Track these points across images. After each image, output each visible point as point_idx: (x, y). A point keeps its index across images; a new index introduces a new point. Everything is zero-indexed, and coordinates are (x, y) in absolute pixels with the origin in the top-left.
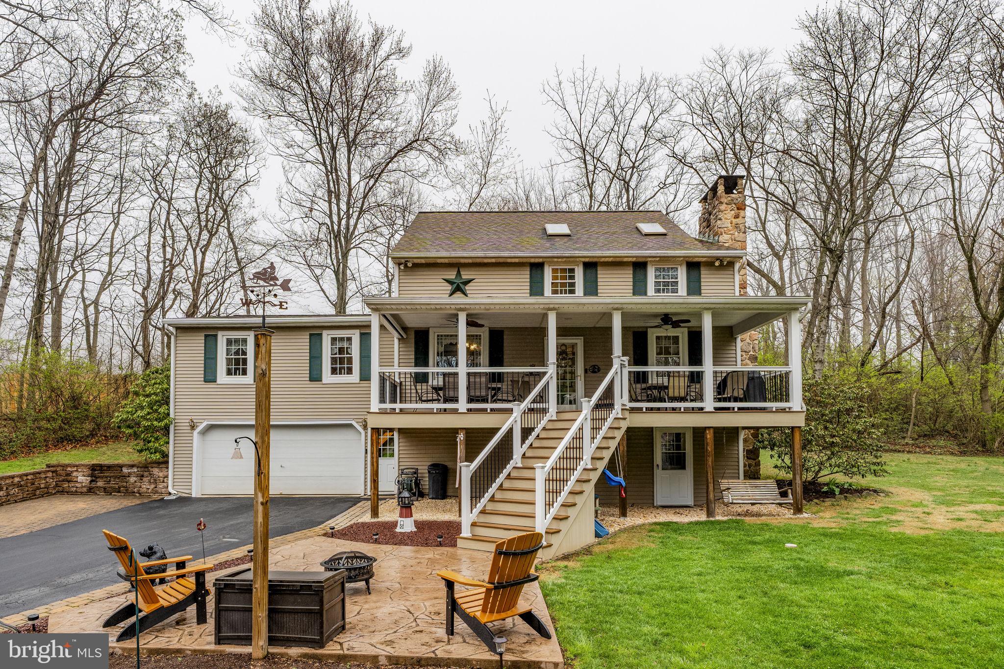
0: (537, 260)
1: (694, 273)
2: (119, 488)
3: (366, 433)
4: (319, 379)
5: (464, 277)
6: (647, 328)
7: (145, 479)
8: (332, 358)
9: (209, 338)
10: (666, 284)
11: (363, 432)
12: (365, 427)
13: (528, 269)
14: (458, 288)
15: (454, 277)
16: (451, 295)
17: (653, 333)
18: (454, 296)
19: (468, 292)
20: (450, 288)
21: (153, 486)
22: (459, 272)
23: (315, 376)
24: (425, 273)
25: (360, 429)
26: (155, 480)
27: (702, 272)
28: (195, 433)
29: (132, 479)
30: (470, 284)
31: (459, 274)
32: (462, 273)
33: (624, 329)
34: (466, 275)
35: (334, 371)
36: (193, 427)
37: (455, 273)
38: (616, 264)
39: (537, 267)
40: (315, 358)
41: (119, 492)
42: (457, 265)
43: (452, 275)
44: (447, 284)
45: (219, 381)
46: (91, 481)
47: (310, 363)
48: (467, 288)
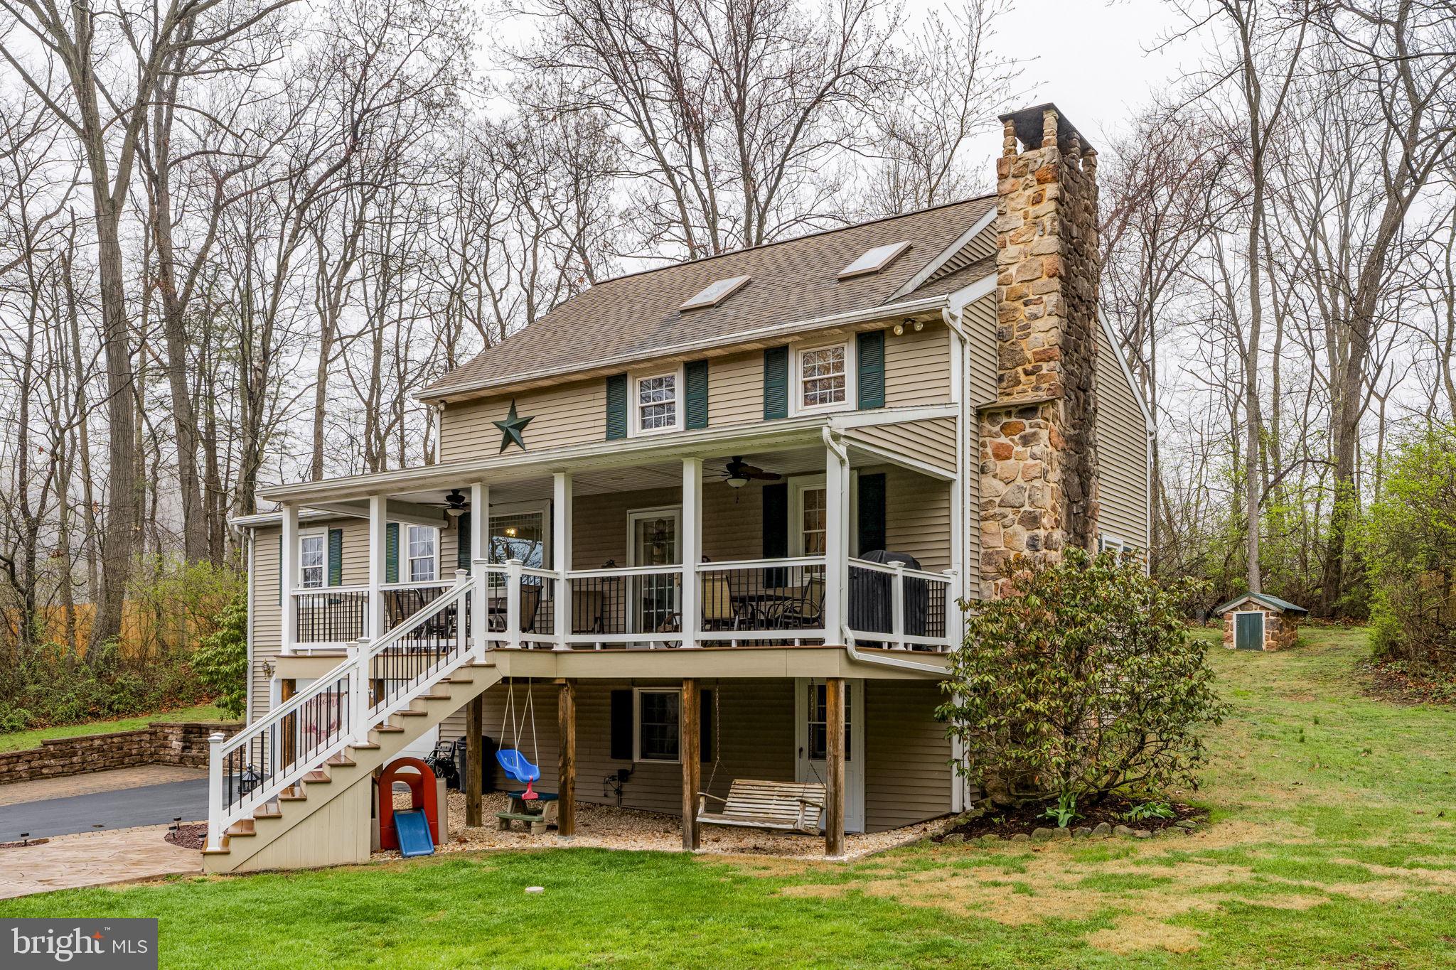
0: (614, 371)
1: (870, 354)
5: (519, 416)
6: (786, 477)
10: (826, 384)
13: (604, 388)
14: (511, 435)
15: (505, 418)
16: (503, 448)
17: (797, 488)
18: (507, 450)
19: (525, 441)
20: (501, 437)
22: (513, 408)
24: (472, 416)
27: (888, 350)
30: (528, 427)
31: (513, 412)
32: (518, 409)
34: (523, 412)
37: (508, 410)
38: (736, 357)
39: (615, 382)
42: (510, 397)
43: (502, 415)
44: (497, 431)
46: (184, 748)
48: (524, 434)
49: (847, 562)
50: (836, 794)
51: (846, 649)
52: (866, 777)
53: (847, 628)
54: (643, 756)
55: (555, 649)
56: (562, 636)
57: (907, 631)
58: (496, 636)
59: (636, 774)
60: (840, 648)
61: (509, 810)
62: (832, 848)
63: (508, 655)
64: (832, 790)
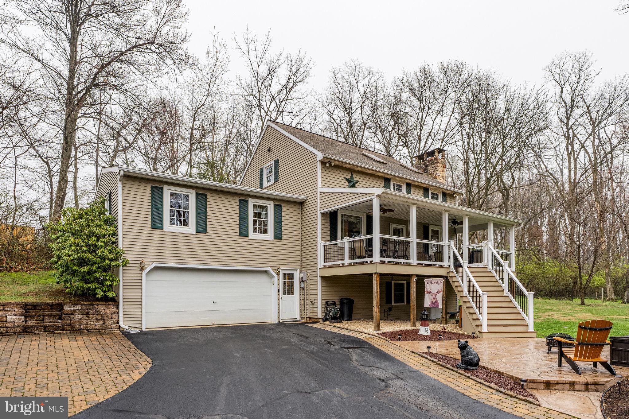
0: (388, 176)
2: (63, 326)
3: (279, 277)
4: (247, 236)
5: (355, 179)
6: (428, 224)
7: (91, 316)
8: (254, 220)
9: (155, 190)
11: (276, 276)
12: (278, 274)
13: (384, 181)
14: (353, 185)
15: (350, 178)
17: (430, 228)
20: (348, 184)
21: (101, 323)
23: (244, 233)
24: (334, 171)
25: (274, 274)
26: (103, 317)
27: (447, 199)
28: (144, 273)
29: (77, 317)
30: (358, 184)
31: (352, 176)
32: (354, 176)
33: (418, 223)
35: (255, 230)
36: (142, 268)
38: (418, 187)
39: (387, 180)
40: (243, 219)
41: (63, 330)
42: (352, 170)
43: (349, 176)
44: (346, 182)
45: (165, 229)
46: (25, 321)
47: (240, 222)
59: (393, 309)
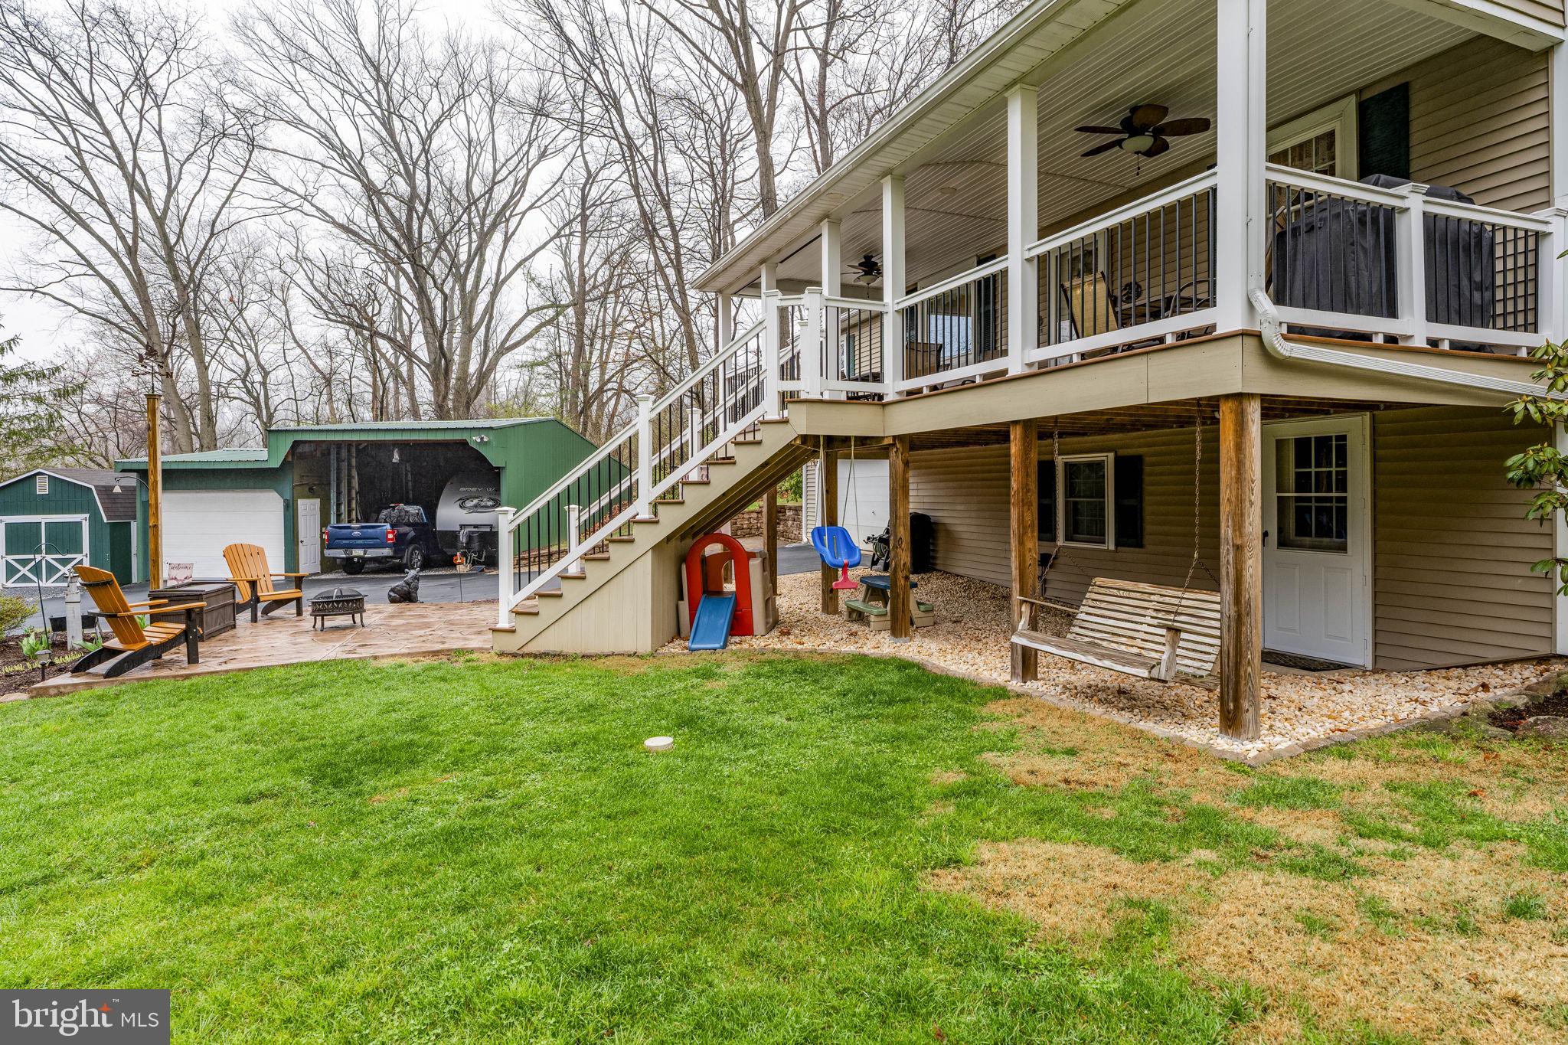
49: (1262, 173)
50: (1239, 620)
51: (1258, 336)
52: (1375, 581)
53: (1264, 303)
54: (1068, 538)
55: (886, 400)
56: (892, 385)
57: (1434, 315)
58: (789, 386)
59: (1061, 560)
60: (1243, 334)
61: (861, 597)
62: (1232, 721)
63: (804, 407)
64: (1232, 611)
